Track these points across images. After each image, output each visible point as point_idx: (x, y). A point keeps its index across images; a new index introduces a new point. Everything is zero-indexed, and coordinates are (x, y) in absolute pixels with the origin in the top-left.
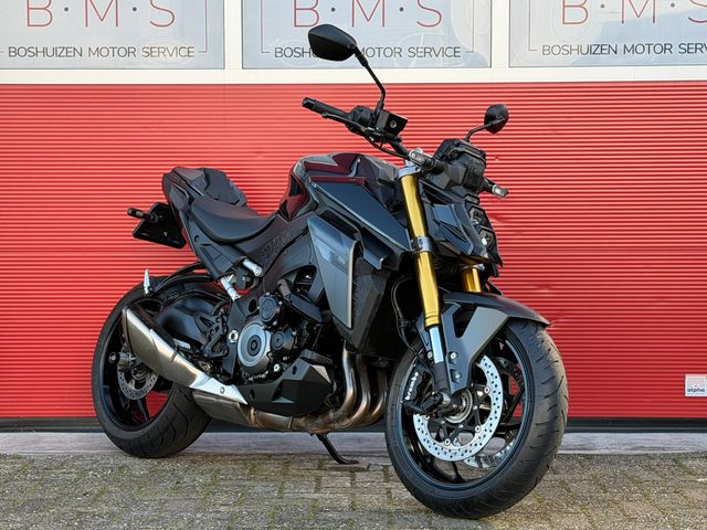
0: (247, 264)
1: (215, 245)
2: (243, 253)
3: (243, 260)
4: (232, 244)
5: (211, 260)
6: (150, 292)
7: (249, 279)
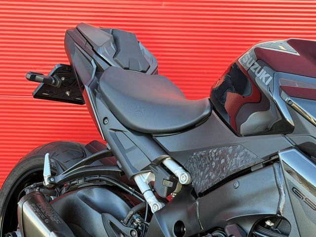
0: (169, 163)
1: (129, 133)
2: (165, 151)
3: (165, 159)
4: (149, 135)
5: (124, 151)
6: (51, 183)
7: (170, 184)
